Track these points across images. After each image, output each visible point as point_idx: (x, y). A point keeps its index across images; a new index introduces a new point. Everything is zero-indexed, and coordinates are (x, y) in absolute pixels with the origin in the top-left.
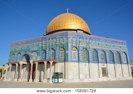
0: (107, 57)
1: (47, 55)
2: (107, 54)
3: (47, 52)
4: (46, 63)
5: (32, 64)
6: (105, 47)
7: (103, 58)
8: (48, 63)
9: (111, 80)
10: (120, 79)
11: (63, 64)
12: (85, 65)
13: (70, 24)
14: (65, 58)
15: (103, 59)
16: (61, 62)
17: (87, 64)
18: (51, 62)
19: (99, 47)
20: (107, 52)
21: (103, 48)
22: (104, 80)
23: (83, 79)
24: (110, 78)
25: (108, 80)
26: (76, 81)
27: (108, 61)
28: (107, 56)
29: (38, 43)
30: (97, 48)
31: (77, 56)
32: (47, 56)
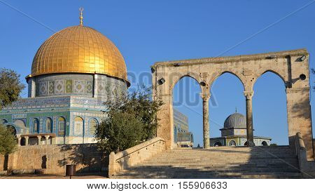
1: (41, 125)
3: (41, 123)
4: (40, 138)
5: (20, 139)
8: (43, 138)
11: (62, 138)
12: (93, 140)
13: (81, 62)
14: (65, 132)
16: (59, 136)
18: (47, 137)
29: (25, 108)
32: (41, 128)
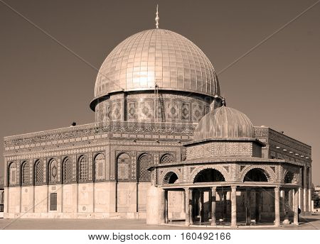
10: (79, 217)
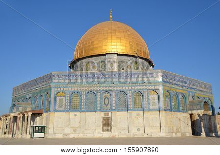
0: (114, 102)
2: (114, 96)
6: (111, 87)
7: (106, 103)
9: (116, 137)
12: (75, 115)
15: (107, 105)
17: (78, 113)
18: (30, 114)
19: (100, 87)
20: (114, 93)
21: (107, 88)
22: (103, 137)
23: (69, 134)
24: (115, 134)
25: (111, 137)
26: (59, 136)
27: (114, 108)
28: (114, 99)
30: (96, 89)
31: (63, 103)
